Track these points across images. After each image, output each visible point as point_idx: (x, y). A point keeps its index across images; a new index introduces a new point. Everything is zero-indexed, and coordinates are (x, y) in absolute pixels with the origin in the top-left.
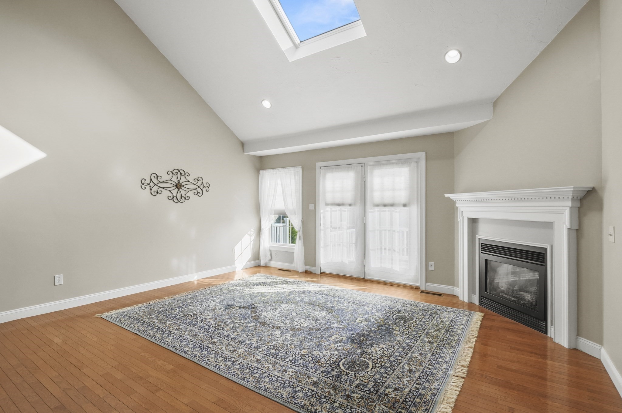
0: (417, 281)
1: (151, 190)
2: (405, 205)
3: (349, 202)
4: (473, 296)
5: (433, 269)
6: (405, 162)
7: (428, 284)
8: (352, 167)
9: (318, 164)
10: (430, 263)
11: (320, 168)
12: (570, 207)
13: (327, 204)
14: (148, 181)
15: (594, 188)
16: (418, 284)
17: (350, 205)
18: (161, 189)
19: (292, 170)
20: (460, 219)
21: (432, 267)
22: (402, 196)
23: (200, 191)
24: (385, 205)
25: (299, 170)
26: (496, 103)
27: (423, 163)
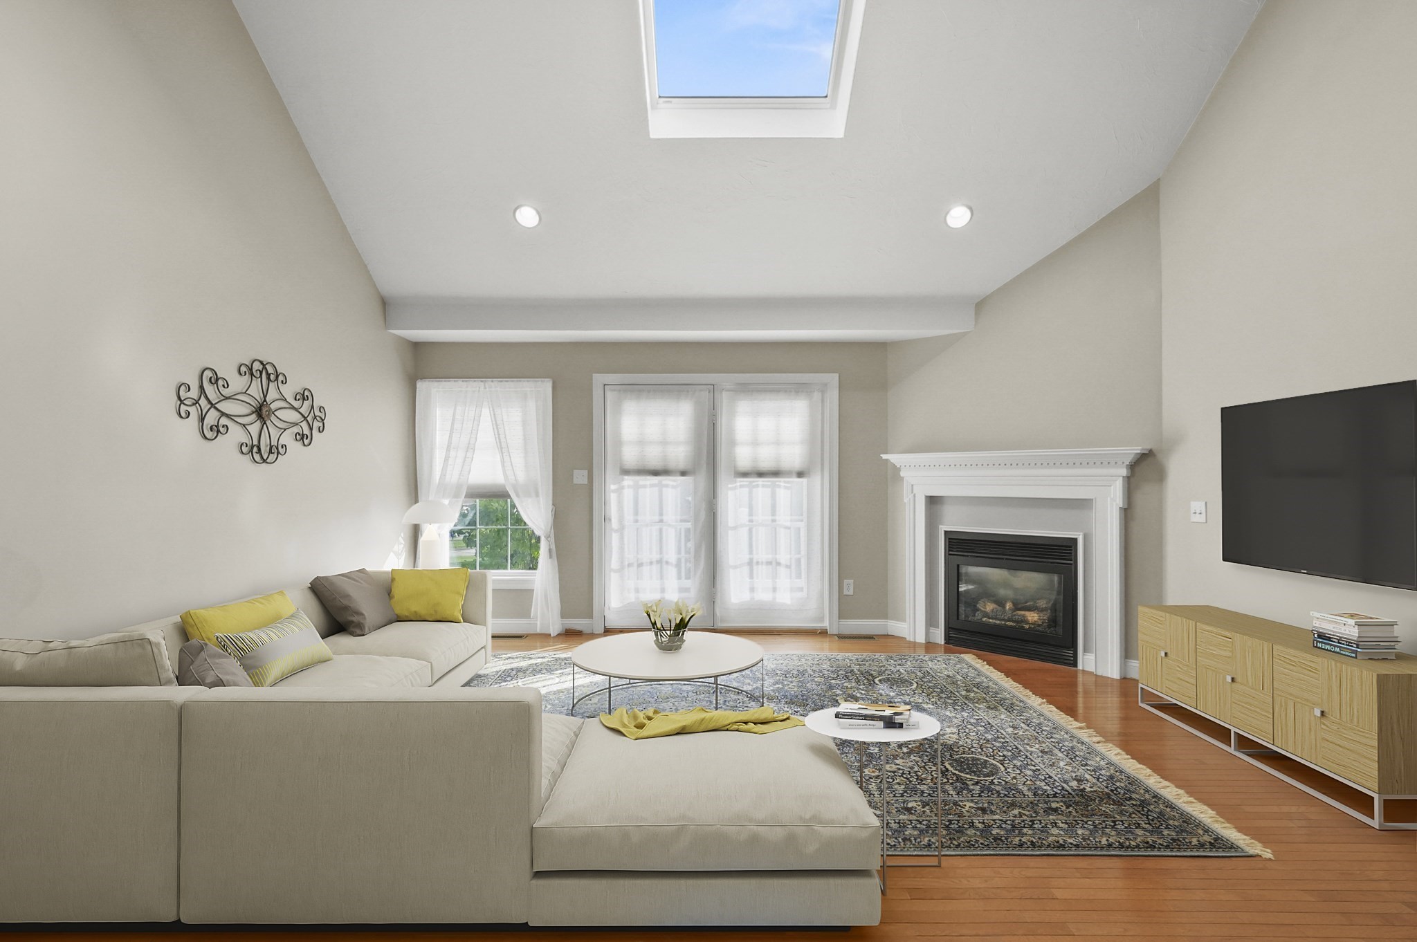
0: (821, 619)
1: (202, 419)
2: (800, 474)
3: (682, 466)
4: (932, 630)
5: (851, 592)
6: (799, 389)
7: (843, 622)
8: (688, 391)
9: (599, 379)
10: (846, 582)
11: (602, 386)
12: (1123, 477)
13: (626, 472)
14: (194, 393)
15: (1151, 451)
16: (826, 624)
17: (683, 473)
18: (224, 421)
19: (527, 386)
20: (907, 498)
21: (849, 591)
22: (793, 455)
23: (307, 431)
24: (761, 474)
25: (546, 386)
26: (981, 306)
27: (833, 395)
